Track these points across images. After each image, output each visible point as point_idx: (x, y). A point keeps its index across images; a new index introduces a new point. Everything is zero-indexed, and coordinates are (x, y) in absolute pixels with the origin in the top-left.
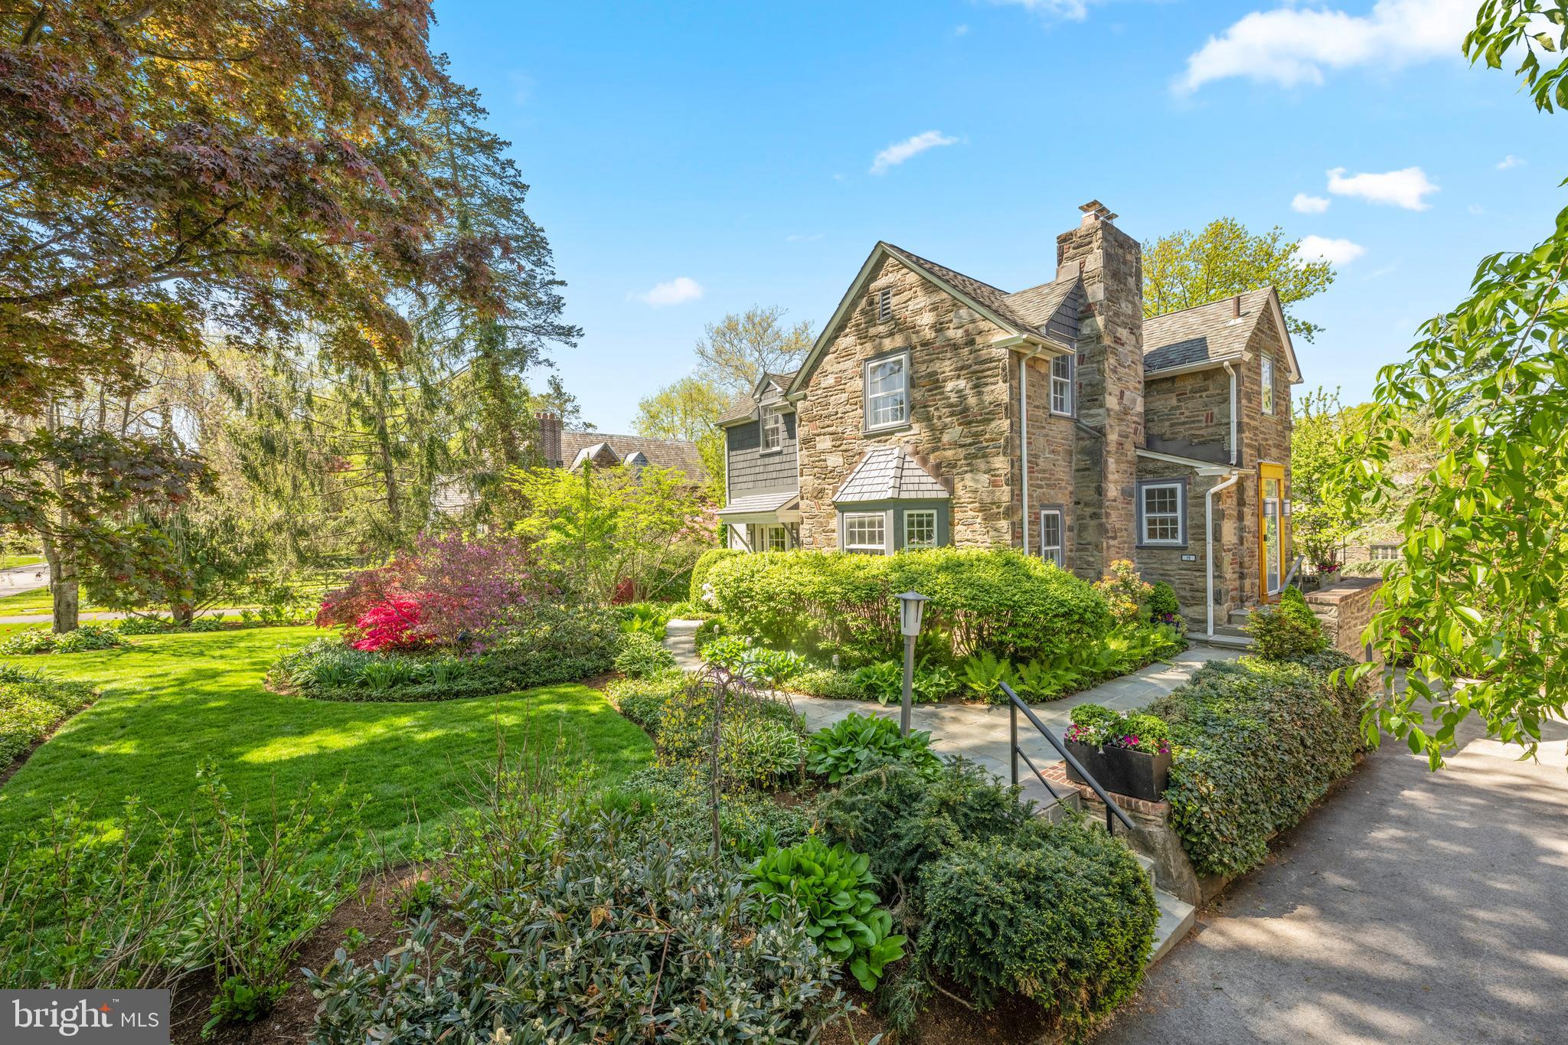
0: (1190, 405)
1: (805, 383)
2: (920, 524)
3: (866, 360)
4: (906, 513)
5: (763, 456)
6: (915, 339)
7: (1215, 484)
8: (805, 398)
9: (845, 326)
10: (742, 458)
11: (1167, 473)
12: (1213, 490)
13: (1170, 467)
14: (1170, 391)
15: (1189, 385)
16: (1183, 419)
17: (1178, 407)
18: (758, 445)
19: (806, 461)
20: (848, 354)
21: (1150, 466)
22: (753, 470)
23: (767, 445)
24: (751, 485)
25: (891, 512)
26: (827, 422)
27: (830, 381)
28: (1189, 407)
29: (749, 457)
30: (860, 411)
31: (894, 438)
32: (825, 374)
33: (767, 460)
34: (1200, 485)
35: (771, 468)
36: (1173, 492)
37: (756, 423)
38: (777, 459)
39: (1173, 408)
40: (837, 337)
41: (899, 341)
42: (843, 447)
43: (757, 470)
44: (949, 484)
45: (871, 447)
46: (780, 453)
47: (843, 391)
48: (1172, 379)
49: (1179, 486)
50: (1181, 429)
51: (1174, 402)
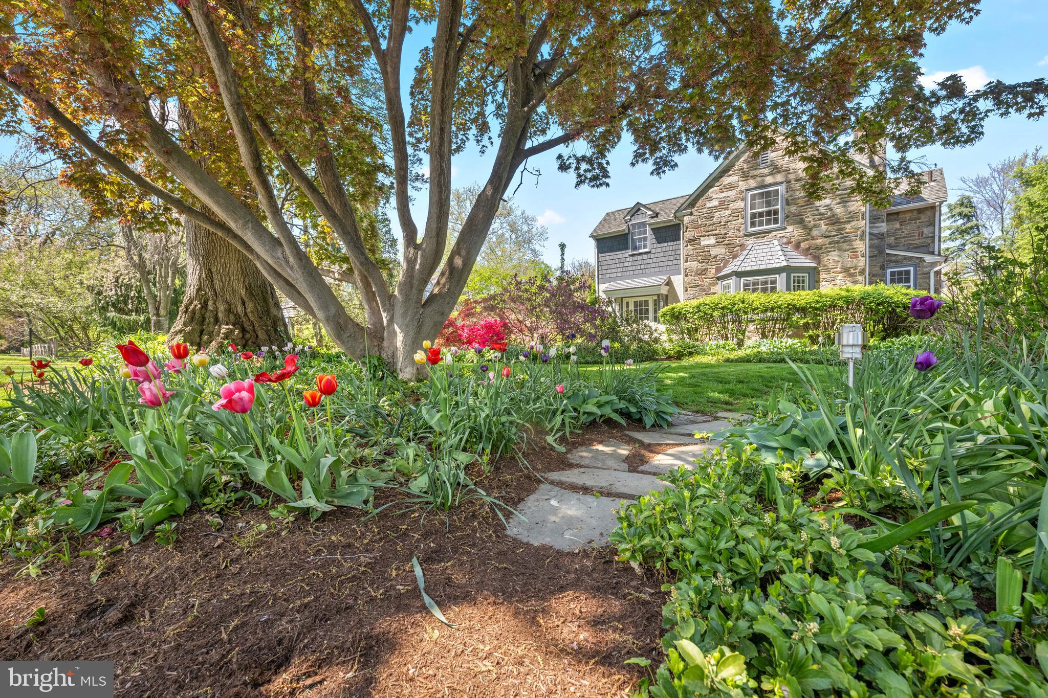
0: (908, 227)
1: (692, 204)
2: (799, 282)
3: (747, 190)
4: (793, 275)
5: (631, 255)
6: (792, 177)
7: (936, 266)
8: (691, 214)
9: (729, 170)
10: (611, 258)
11: (905, 262)
12: (936, 269)
13: (906, 258)
14: (895, 220)
15: (908, 216)
16: (903, 235)
17: (901, 229)
18: (627, 248)
19: (691, 252)
20: (731, 187)
21: (894, 258)
22: (621, 265)
23: (635, 248)
24: (620, 274)
25: (784, 275)
26: (710, 228)
27: (715, 203)
28: (907, 229)
29: (618, 256)
30: (740, 220)
31: (770, 235)
32: (711, 199)
33: (635, 258)
34: (926, 267)
35: (638, 263)
36: (908, 272)
37: (627, 234)
38: (645, 256)
39: (897, 229)
40: (721, 177)
41: (779, 178)
42: (726, 242)
43: (626, 264)
44: (817, 258)
45: (750, 242)
46: (649, 253)
47: (727, 209)
48: (898, 213)
49: (912, 269)
50: (903, 240)
51: (898, 226)
